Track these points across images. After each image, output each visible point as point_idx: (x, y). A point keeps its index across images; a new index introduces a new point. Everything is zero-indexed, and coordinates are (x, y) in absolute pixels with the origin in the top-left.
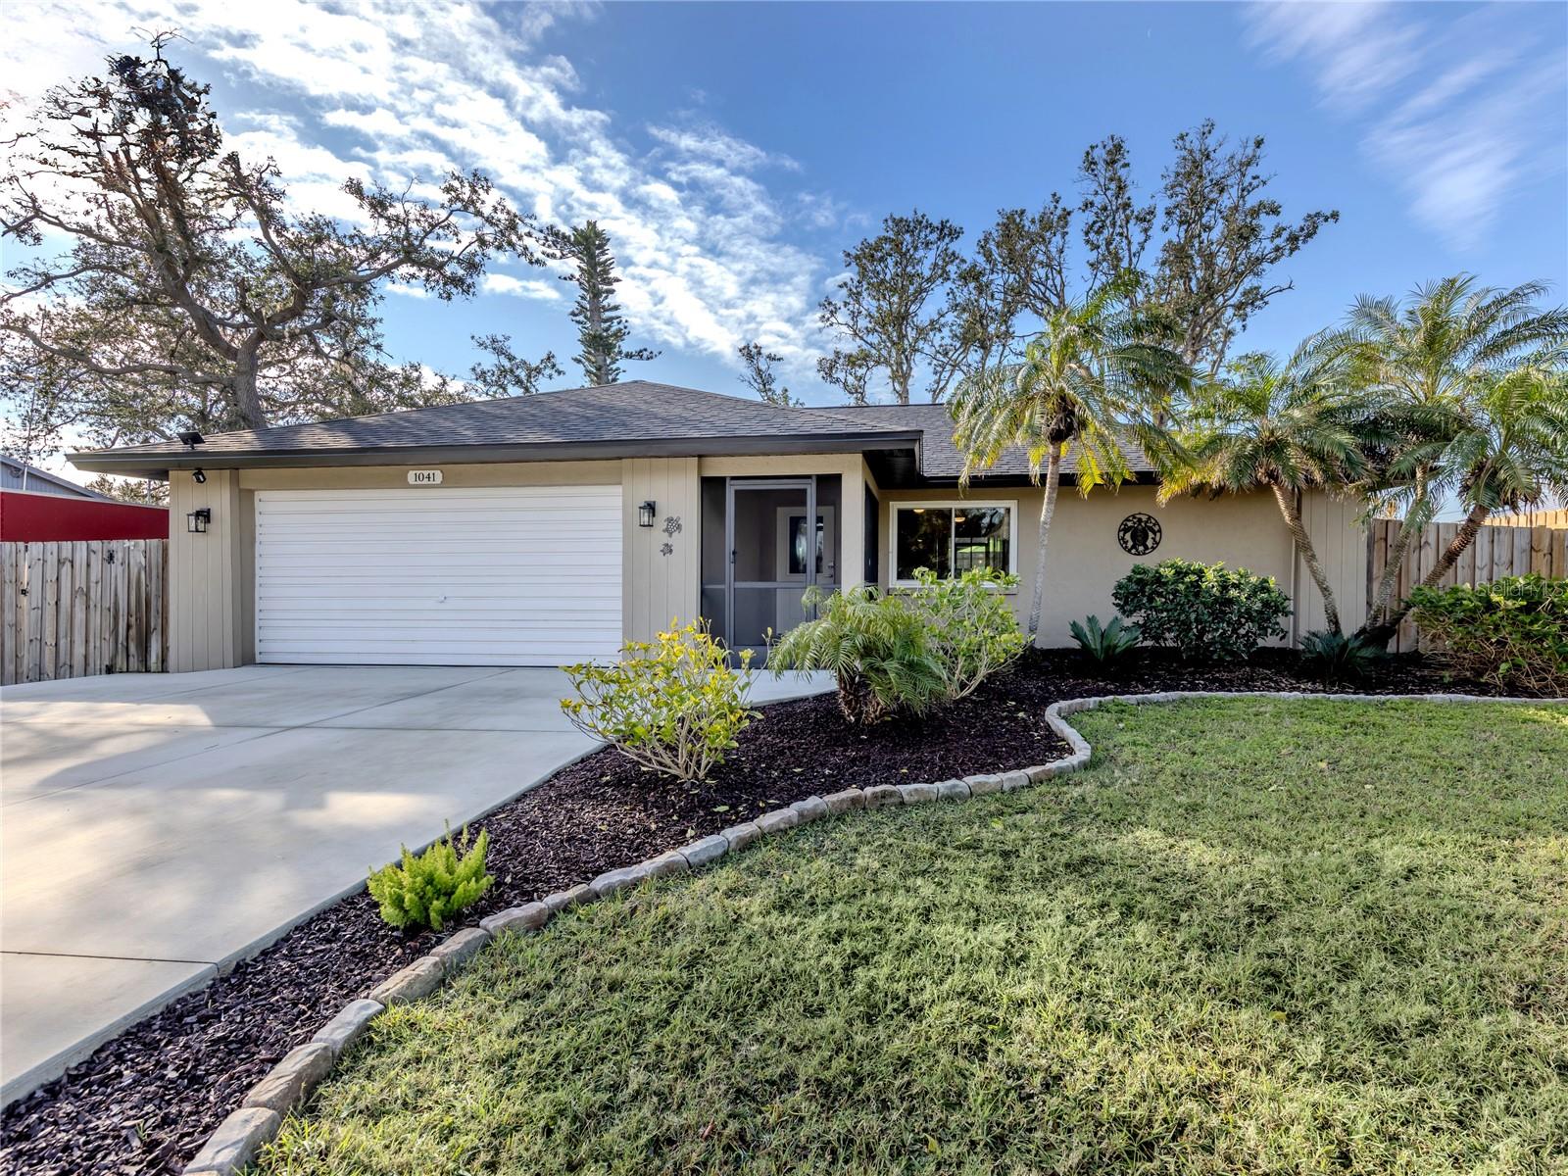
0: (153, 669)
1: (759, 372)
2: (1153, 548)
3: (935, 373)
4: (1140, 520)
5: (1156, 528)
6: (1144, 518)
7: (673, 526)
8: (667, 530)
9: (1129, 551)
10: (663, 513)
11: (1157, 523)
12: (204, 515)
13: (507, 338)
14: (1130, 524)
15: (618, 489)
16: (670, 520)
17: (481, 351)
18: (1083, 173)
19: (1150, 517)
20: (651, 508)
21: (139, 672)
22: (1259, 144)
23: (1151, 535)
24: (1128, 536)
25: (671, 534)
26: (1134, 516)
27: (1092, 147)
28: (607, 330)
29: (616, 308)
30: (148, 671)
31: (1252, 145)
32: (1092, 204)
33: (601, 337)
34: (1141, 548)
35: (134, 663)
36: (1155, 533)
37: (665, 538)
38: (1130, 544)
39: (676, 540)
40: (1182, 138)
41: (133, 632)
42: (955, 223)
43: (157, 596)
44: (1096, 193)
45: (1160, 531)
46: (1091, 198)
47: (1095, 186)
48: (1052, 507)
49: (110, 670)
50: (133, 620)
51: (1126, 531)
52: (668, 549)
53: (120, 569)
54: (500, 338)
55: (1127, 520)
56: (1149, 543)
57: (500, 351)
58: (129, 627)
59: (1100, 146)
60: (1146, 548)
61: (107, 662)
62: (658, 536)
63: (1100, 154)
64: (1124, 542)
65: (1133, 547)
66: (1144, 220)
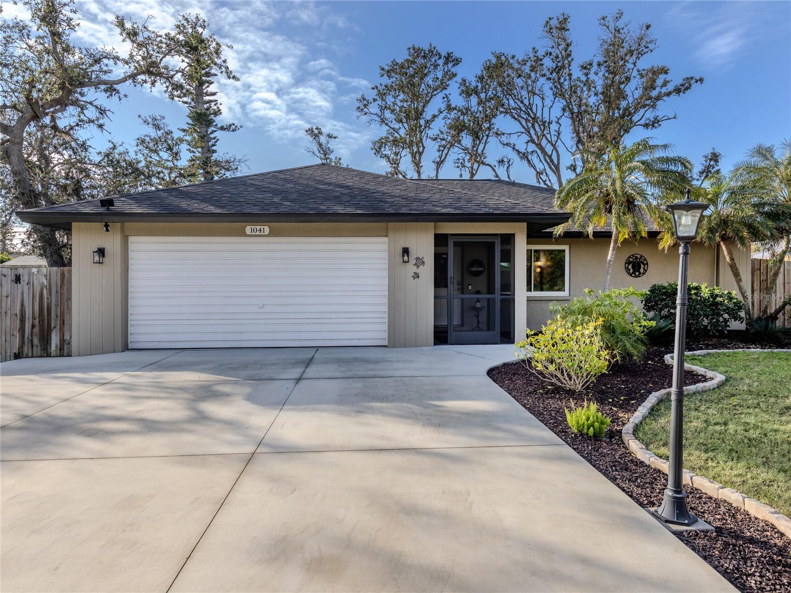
0: (53, 353)
1: (320, 145)
2: (644, 273)
3: (439, 151)
4: (636, 257)
5: (645, 262)
6: (639, 256)
7: (420, 262)
8: (415, 264)
9: (631, 275)
10: (414, 254)
11: (645, 259)
12: (101, 252)
13: (163, 118)
14: (631, 260)
15: (385, 239)
16: (417, 259)
17: (145, 126)
18: (545, 34)
19: (642, 256)
20: (406, 251)
21: (41, 357)
22: (648, 27)
23: (642, 266)
24: (630, 267)
25: (418, 267)
26: (633, 255)
27: (550, 19)
28: (208, 109)
29: (214, 94)
30: (49, 355)
31: (644, 28)
32: (551, 54)
33: (205, 115)
34: (637, 273)
35: (37, 350)
36: (644, 265)
37: (414, 269)
38: (631, 271)
39: (422, 270)
40: (604, 18)
41: (37, 330)
42: (456, 55)
43: (57, 306)
44: (553, 47)
45: (647, 264)
46: (550, 50)
47: (551, 43)
48: (615, 252)
49: (17, 356)
50: (37, 322)
51: (629, 263)
52: (416, 276)
53: (26, 287)
54: (159, 118)
55: (630, 257)
56: (642, 270)
57: (157, 127)
58: (33, 326)
59: (555, 18)
60: (640, 273)
61: (16, 351)
62: (411, 269)
63: (554, 23)
64: (627, 269)
65: (633, 273)
66: (586, 68)
